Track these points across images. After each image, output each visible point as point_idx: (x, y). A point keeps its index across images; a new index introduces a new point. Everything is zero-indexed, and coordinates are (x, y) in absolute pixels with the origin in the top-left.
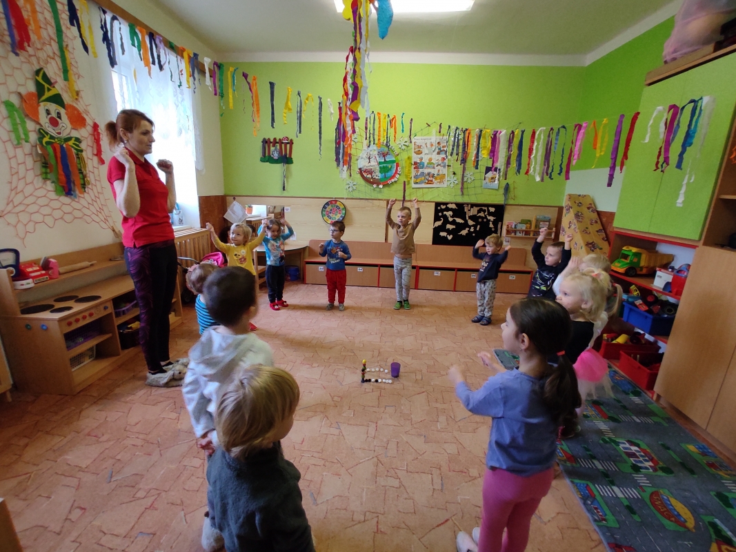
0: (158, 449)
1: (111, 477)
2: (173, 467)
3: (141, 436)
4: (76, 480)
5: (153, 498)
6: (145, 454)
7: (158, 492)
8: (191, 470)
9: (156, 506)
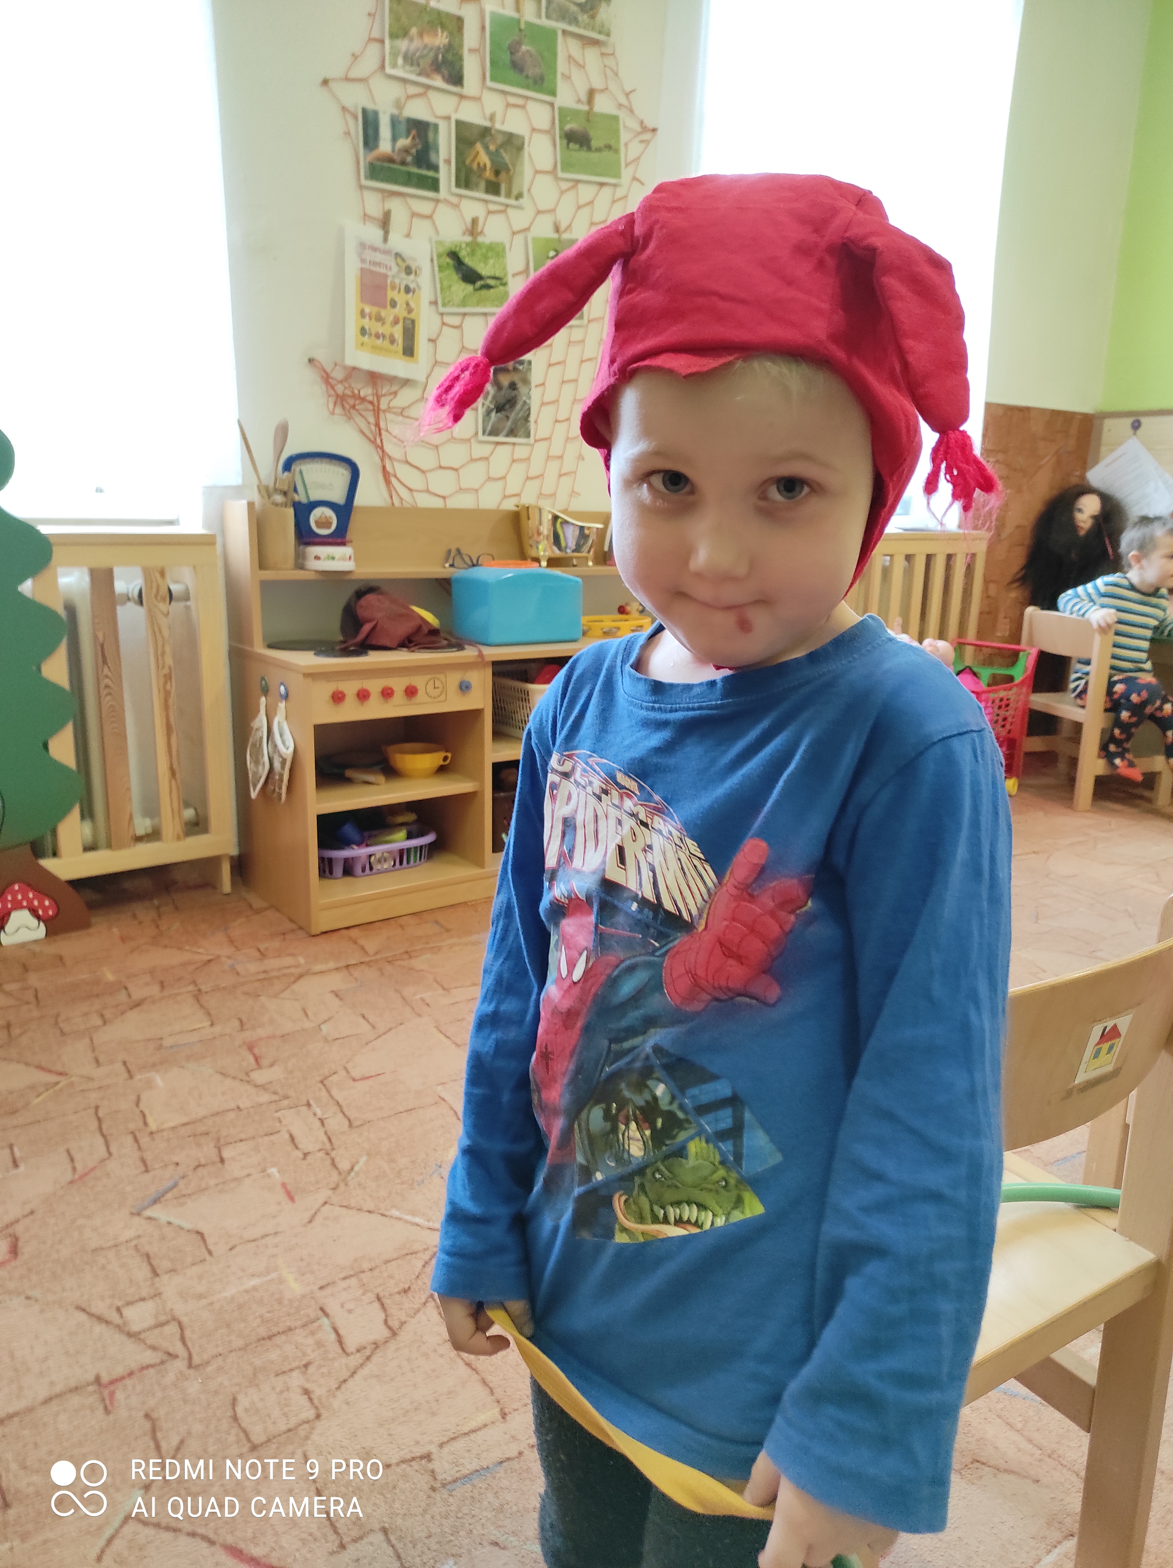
0: (324, 1194)
1: (155, 1201)
2: (295, 1287)
3: (336, 1123)
4: (102, 1151)
5: (150, 1357)
6: (284, 1185)
7: (179, 1348)
8: (319, 1344)
9: (120, 1395)
